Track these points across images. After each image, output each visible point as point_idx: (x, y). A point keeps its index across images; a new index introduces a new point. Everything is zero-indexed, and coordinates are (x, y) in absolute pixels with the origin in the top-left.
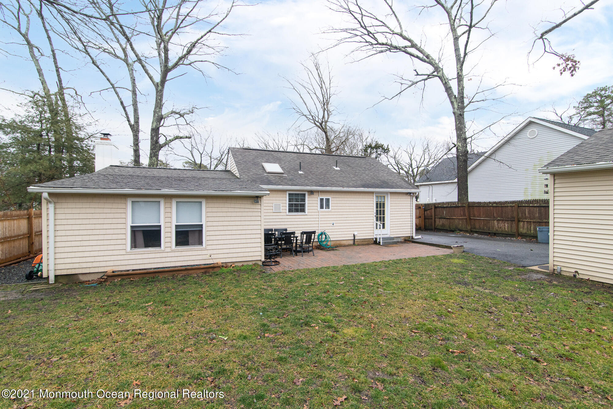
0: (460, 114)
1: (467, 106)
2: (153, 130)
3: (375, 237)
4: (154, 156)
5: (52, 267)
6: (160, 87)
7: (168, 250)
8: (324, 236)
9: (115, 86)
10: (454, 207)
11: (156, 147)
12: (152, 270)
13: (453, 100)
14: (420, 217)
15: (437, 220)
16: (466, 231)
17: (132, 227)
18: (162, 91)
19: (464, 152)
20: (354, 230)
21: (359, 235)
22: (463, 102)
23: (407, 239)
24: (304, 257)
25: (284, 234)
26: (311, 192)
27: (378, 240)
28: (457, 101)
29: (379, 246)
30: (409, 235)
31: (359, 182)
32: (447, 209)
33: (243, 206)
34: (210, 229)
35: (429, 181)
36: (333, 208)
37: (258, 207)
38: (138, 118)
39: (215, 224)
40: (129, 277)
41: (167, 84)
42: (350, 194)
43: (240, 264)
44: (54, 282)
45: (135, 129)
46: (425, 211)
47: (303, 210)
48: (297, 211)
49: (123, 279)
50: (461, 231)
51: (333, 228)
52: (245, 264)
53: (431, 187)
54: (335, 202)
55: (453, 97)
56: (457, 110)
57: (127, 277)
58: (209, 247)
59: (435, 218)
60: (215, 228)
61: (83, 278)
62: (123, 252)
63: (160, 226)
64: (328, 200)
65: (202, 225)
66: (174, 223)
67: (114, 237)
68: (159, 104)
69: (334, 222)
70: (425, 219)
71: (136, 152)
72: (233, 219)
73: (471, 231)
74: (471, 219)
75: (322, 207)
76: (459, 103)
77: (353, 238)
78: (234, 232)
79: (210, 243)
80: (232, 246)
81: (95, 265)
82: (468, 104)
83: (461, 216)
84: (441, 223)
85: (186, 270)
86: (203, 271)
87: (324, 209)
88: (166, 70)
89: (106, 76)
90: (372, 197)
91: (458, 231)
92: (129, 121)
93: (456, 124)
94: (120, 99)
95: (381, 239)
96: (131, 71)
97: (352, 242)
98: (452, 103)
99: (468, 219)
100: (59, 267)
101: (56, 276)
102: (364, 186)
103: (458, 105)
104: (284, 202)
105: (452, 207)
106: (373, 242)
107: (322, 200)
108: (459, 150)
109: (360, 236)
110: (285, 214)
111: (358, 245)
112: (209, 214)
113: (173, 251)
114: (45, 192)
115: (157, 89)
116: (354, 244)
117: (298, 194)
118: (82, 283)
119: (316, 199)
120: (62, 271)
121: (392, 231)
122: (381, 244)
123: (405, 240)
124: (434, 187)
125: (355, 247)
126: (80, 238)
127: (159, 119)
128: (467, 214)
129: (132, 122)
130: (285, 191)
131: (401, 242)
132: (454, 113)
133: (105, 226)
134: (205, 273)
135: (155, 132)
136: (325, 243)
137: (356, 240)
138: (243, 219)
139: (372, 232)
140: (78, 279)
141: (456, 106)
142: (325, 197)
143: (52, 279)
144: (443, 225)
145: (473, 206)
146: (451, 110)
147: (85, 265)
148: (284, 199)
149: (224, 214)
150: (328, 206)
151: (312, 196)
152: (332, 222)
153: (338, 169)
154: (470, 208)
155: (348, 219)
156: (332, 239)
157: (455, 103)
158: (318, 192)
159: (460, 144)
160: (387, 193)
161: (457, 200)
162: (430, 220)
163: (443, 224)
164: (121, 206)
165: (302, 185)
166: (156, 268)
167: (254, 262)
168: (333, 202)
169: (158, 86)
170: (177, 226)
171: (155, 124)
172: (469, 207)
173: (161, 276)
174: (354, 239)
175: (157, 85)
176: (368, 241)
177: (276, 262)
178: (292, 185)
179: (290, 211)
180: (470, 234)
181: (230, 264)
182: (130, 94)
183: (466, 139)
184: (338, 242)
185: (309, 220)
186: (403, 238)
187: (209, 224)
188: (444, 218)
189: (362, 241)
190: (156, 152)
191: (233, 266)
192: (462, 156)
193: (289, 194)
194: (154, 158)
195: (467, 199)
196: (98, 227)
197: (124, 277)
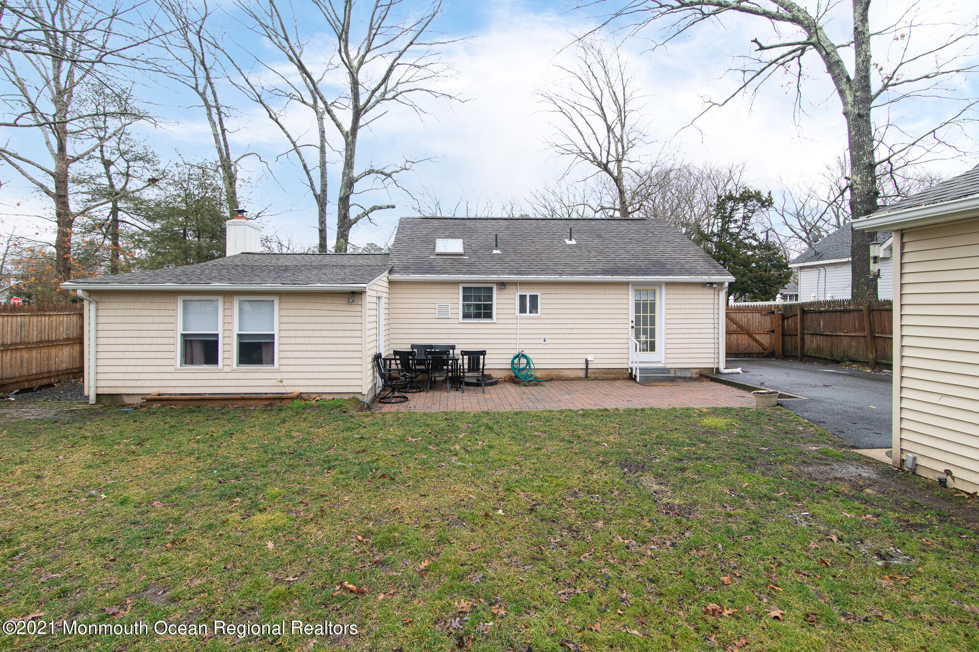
0: (859, 115)
1: (878, 94)
2: (341, 199)
3: (630, 365)
4: (342, 237)
5: (92, 384)
6: (351, 137)
7: (227, 369)
8: (524, 361)
9: (298, 144)
10: (841, 311)
11: (345, 224)
12: (207, 396)
13: (844, 86)
14: (773, 331)
15: (807, 338)
16: (865, 364)
17: (183, 335)
18: (353, 142)
19: (868, 194)
20: (587, 351)
21: (596, 361)
22: (867, 87)
23: (705, 372)
24: (466, 394)
25: (430, 353)
26: (502, 285)
27: (634, 373)
28: (851, 88)
29: (634, 384)
30: (711, 366)
31: (600, 266)
32: (827, 315)
33: (333, 307)
34: (284, 341)
35: (818, 259)
36: (544, 311)
37: (357, 308)
38: (326, 185)
39: (292, 334)
40: (171, 402)
41: (360, 132)
42: (579, 287)
43: (331, 397)
44: (94, 402)
45: (322, 201)
46: (783, 320)
47: (489, 315)
48: (478, 316)
49: (163, 406)
50: (854, 361)
51: (546, 346)
52: (337, 397)
53: (822, 270)
54: (549, 301)
55: (845, 80)
56: (853, 106)
57: (168, 403)
58: (283, 369)
59: (803, 334)
60: (293, 340)
61: (127, 400)
62: (171, 369)
63: (217, 335)
64: (534, 299)
65: (273, 335)
66: (236, 331)
67: (163, 348)
68: (349, 164)
69: (547, 336)
70: (783, 335)
71: (322, 232)
72: (317, 327)
73: (877, 364)
74: (875, 337)
75: (523, 310)
76: (856, 91)
77: (584, 366)
78: (319, 348)
79: (284, 362)
80: (316, 368)
81: (139, 383)
82: (881, 91)
83: (855, 331)
84: (814, 345)
85: (242, 399)
86: (266, 403)
87: (528, 314)
88: (358, 113)
89: (286, 132)
90: (625, 292)
91: (848, 363)
92: (314, 190)
93: (849, 136)
94: (303, 161)
95: (638, 371)
96: (321, 119)
97: (582, 374)
98: (841, 93)
99: (869, 338)
100: (101, 384)
101: (98, 395)
102: (605, 272)
103: (855, 96)
104: (456, 301)
105: (837, 311)
106: (627, 376)
107: (523, 298)
108: (856, 192)
109: (599, 362)
110: (456, 321)
111: (596, 379)
112: (284, 320)
113: (233, 371)
114: (80, 289)
115: (346, 142)
116: (586, 376)
117: (480, 288)
118: (124, 406)
119: (512, 296)
120: (105, 389)
121: (669, 356)
122: (638, 380)
123: (701, 375)
124: (830, 270)
125: (589, 383)
126: (123, 348)
127: (349, 183)
128: (867, 327)
129: (318, 192)
130: (456, 283)
131: (691, 379)
132: (845, 114)
133: (152, 334)
134: (270, 405)
135: (344, 202)
136: (524, 373)
137: (589, 371)
138: (333, 327)
139: (625, 356)
140: (122, 401)
141: (850, 99)
142: (528, 293)
143: (92, 399)
144: (819, 349)
145: (881, 310)
146: (841, 108)
147: (128, 383)
148: (455, 296)
149: (306, 320)
150: (534, 308)
151: (505, 291)
152: (543, 337)
153: (573, 242)
154: (875, 313)
155: (574, 331)
156: (536, 367)
157: (847, 92)
158: (515, 283)
159: (858, 179)
160: (659, 284)
161: (850, 297)
162: (794, 338)
163: (818, 346)
164: (170, 307)
165: (484, 273)
166: (212, 394)
167: (351, 396)
168: (544, 301)
169: (348, 136)
170: (240, 336)
171: (344, 190)
172: (870, 310)
173: (210, 405)
174: (587, 369)
175: (346, 136)
176: (617, 373)
177: (404, 397)
178: (466, 273)
179: (466, 316)
180: (873, 369)
181: (314, 396)
182: (318, 150)
183: (872, 167)
184: (556, 373)
185: (499, 331)
186: (697, 371)
187: (283, 334)
188: (821, 335)
189: (605, 373)
190: (344, 231)
191: (318, 398)
192: (862, 202)
193: (464, 289)
194: (342, 240)
195: (876, 294)
196: (143, 334)
197: (165, 403)
